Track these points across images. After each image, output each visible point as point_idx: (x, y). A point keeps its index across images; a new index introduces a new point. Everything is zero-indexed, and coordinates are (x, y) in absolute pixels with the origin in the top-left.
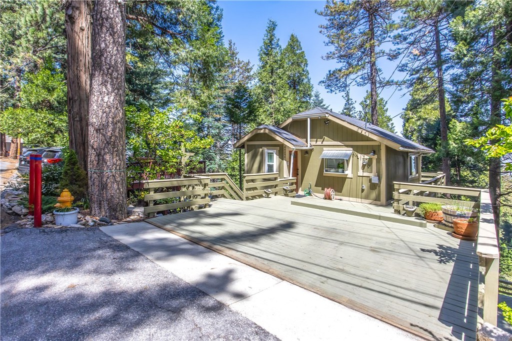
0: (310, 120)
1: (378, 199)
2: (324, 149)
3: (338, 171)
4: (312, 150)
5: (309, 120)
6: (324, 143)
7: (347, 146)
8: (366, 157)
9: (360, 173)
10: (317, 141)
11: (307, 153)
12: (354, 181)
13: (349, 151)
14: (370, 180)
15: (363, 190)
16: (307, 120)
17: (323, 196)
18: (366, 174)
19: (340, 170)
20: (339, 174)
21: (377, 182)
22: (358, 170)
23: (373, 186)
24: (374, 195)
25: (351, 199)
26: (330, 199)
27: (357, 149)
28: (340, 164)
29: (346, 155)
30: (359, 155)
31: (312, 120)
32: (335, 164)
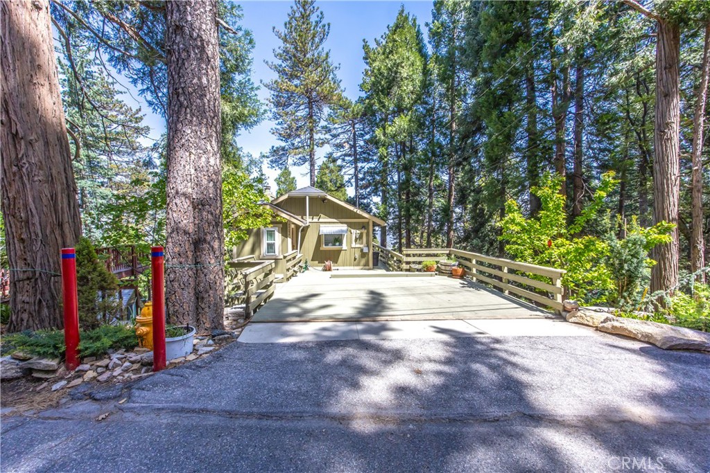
0: (309, 198)
1: (367, 264)
2: (321, 225)
3: (335, 245)
4: (308, 227)
5: (307, 198)
6: (321, 220)
7: (342, 223)
8: (358, 232)
9: (353, 245)
10: (313, 218)
11: (305, 230)
12: (348, 252)
13: (344, 227)
14: (362, 250)
15: (355, 259)
16: (305, 198)
17: (321, 268)
18: (358, 246)
19: (337, 244)
20: (337, 247)
21: (367, 251)
22: (351, 242)
23: (363, 255)
24: (363, 261)
25: (346, 268)
26: (330, 270)
27: (350, 225)
28: (337, 239)
29: (342, 231)
30: (352, 231)
31: (311, 199)
32: (332, 239)
